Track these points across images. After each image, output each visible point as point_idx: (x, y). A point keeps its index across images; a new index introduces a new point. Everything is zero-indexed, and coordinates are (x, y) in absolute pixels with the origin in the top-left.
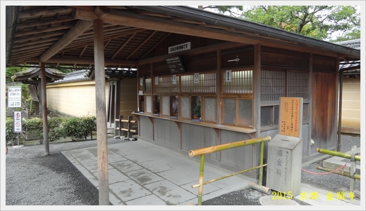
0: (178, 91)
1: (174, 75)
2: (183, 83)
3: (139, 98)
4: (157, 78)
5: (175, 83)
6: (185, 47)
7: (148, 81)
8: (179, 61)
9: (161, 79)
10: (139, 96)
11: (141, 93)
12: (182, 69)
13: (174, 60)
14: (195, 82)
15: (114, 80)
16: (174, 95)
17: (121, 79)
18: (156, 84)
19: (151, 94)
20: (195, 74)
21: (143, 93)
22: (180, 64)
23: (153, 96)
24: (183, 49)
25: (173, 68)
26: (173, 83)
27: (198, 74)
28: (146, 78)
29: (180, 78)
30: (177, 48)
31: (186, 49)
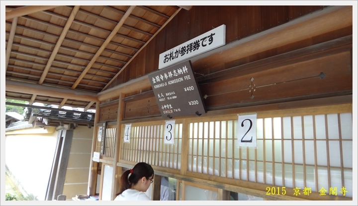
0: (178, 164)
1: (168, 122)
2: (194, 144)
3: (93, 166)
4: (128, 128)
5: (171, 142)
6: (207, 42)
7: (111, 132)
8: (188, 77)
9: (137, 130)
10: (94, 162)
11: (96, 157)
12: (196, 102)
13: (174, 78)
14: (238, 144)
15: (64, 129)
16: (166, 174)
17: (72, 127)
18: (125, 141)
19: (114, 163)
20: (242, 117)
21: (101, 157)
22: (191, 88)
23: (117, 167)
24: (201, 50)
25: (167, 102)
26: (166, 142)
27: (253, 116)
28: (107, 126)
29: (186, 130)
30: (183, 51)
31: (209, 48)
